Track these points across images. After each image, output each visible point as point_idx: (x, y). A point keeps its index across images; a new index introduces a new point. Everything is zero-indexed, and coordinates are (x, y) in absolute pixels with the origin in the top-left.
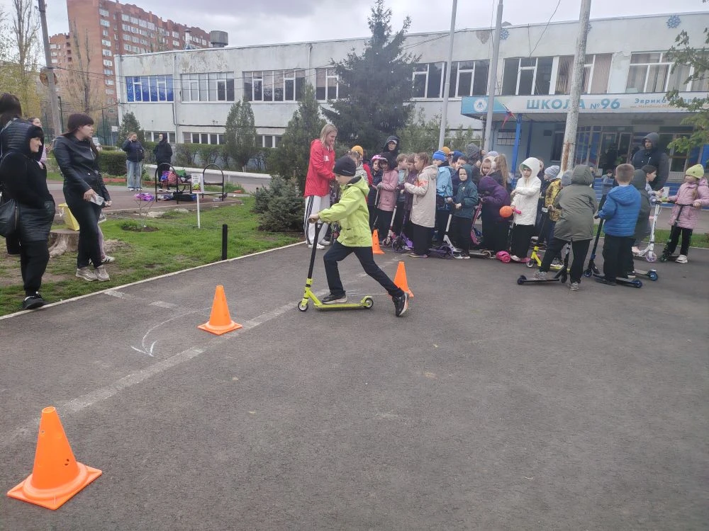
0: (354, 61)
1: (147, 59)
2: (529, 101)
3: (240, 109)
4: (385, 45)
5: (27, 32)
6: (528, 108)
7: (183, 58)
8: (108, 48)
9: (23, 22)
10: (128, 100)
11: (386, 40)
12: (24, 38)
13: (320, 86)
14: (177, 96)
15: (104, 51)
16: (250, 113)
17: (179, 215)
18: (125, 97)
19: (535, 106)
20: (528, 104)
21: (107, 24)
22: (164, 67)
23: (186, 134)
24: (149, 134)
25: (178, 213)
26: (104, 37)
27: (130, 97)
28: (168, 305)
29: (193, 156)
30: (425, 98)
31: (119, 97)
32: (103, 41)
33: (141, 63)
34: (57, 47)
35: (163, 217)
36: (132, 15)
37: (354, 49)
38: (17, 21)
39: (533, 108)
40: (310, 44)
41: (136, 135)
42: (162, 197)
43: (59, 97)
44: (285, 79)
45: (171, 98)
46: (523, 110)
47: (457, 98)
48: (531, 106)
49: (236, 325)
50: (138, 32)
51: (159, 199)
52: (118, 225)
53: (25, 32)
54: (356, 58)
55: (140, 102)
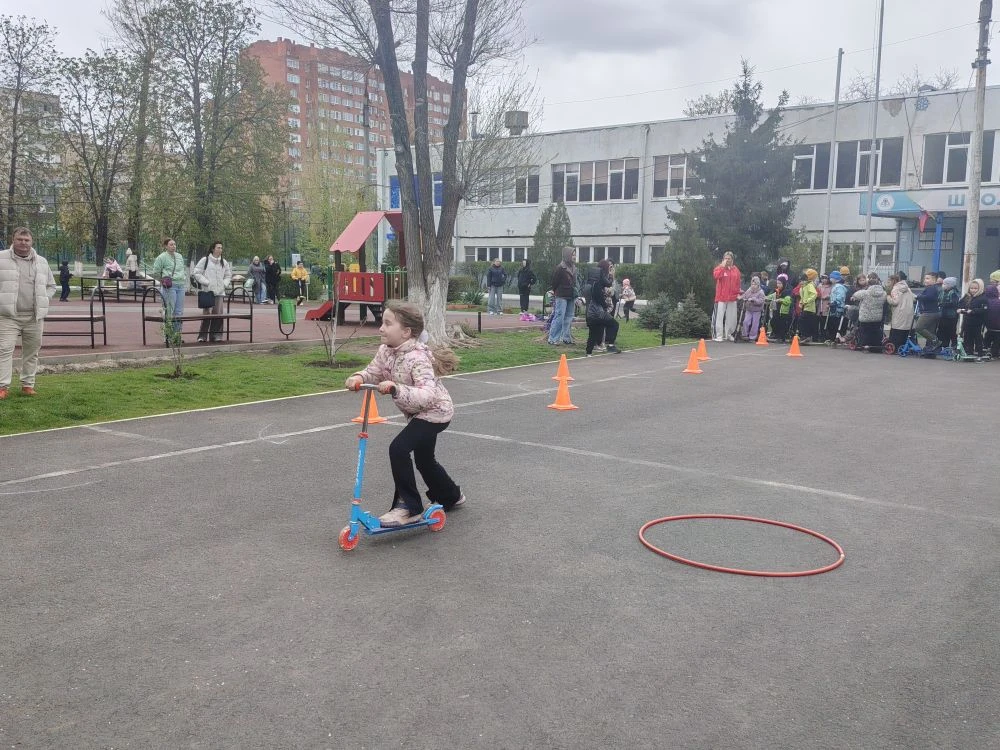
0: (711, 150)
2: (950, 196)
3: (553, 215)
4: (754, 129)
6: (950, 205)
8: (296, 116)
10: (392, 207)
11: (755, 121)
13: (660, 178)
15: (291, 120)
16: (566, 219)
18: (388, 202)
19: (960, 202)
20: (950, 201)
21: (296, 80)
23: (469, 250)
27: (394, 202)
30: (811, 190)
36: (333, 64)
37: (711, 134)
39: (956, 204)
40: (647, 126)
44: (610, 172)
46: (944, 207)
47: (857, 188)
48: (953, 202)
50: (339, 89)
54: (715, 146)
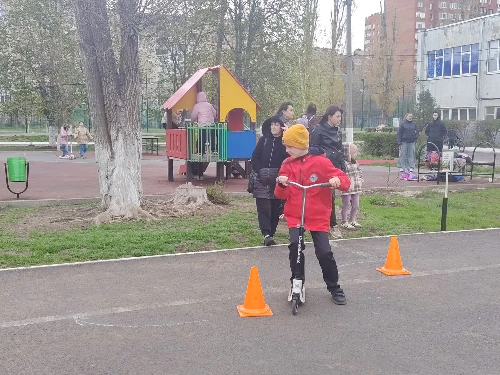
1: (452, 30)
5: (341, 21)
7: (493, 24)
8: (421, 20)
9: (338, 13)
10: (428, 77)
12: (338, 28)
14: (483, 67)
15: (417, 24)
17: (435, 196)
18: (426, 73)
22: (471, 36)
23: (490, 110)
24: (447, 111)
25: (435, 193)
26: (419, 10)
27: (431, 74)
28: (365, 255)
29: (494, 134)
31: (419, 74)
32: (417, 14)
33: (446, 35)
34: (372, 27)
35: (419, 196)
38: (334, 13)
41: (412, 115)
42: (426, 178)
43: (363, 80)
45: (475, 69)
49: (406, 272)
51: (422, 180)
52: (368, 201)
53: (339, 21)
55: (440, 77)
